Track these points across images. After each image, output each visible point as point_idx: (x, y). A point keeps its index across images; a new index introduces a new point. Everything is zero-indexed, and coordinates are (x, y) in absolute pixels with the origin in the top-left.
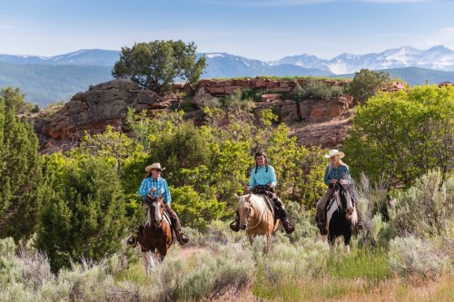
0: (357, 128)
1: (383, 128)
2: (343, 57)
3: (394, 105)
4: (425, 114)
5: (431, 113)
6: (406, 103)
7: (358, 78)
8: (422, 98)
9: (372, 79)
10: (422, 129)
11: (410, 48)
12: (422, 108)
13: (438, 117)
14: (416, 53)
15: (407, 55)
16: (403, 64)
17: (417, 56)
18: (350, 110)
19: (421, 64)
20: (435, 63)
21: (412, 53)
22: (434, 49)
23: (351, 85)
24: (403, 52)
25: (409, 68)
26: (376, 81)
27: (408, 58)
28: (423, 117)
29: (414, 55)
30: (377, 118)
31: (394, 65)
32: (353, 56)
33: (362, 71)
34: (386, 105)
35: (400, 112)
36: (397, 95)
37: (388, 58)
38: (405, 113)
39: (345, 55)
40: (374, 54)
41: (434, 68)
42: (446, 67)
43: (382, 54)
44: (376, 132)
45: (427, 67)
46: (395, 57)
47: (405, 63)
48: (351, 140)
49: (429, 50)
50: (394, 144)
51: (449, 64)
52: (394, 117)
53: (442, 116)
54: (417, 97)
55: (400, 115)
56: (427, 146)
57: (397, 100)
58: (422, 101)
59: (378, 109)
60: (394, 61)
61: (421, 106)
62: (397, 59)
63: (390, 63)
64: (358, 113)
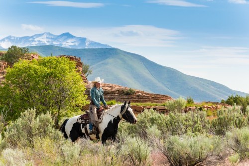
0: (7, 82)
1: (23, 82)
2: (9, 38)
3: (30, 68)
4: (48, 74)
5: (52, 73)
6: (37, 67)
7: (10, 51)
8: (47, 64)
9: (18, 52)
10: (46, 83)
11: (50, 34)
12: (46, 70)
13: (56, 76)
14: (53, 37)
15: (47, 38)
16: (44, 43)
17: (53, 39)
18: (5, 70)
19: (55, 43)
20: (64, 43)
21: (50, 37)
22: (64, 35)
23: (6, 55)
24: (45, 36)
25: (48, 46)
26: (20, 53)
27: (48, 40)
28: (47, 76)
29: (51, 38)
30: (20, 76)
31: (39, 43)
32: (15, 37)
33: (12, 47)
34: (25, 68)
35: (33, 73)
36: (32, 62)
37: (36, 40)
38: (36, 73)
39: (10, 36)
40: (28, 37)
41: (63, 46)
42: (70, 46)
43: (32, 37)
44: (19, 84)
45: (59, 46)
46: (40, 39)
47: (46, 43)
48: (4, 88)
49: (60, 35)
50: (29, 91)
51: (72, 44)
52: (30, 76)
53: (58, 75)
54: (44, 64)
55: (33, 75)
56: (49, 93)
57: (32, 65)
58: (46, 66)
59: (20, 70)
60: (39, 41)
61: (46, 68)
62: (41, 40)
63: (37, 42)
64: (8, 73)
